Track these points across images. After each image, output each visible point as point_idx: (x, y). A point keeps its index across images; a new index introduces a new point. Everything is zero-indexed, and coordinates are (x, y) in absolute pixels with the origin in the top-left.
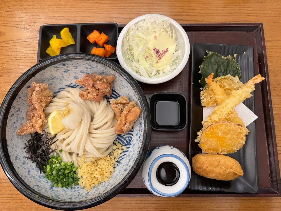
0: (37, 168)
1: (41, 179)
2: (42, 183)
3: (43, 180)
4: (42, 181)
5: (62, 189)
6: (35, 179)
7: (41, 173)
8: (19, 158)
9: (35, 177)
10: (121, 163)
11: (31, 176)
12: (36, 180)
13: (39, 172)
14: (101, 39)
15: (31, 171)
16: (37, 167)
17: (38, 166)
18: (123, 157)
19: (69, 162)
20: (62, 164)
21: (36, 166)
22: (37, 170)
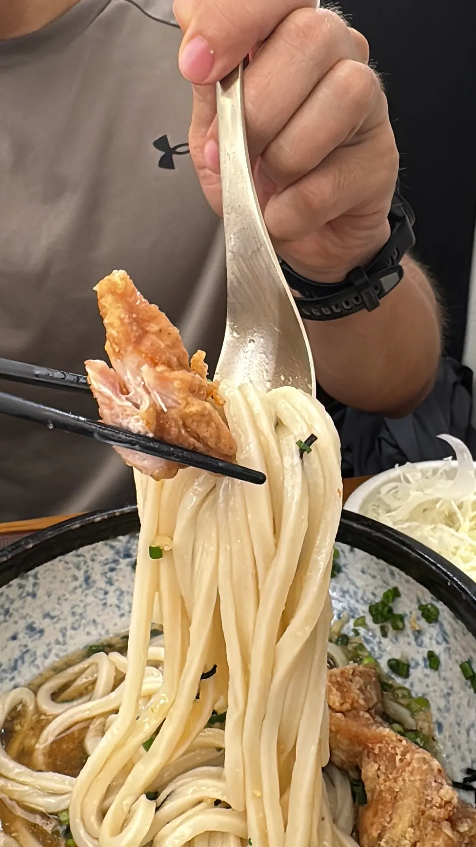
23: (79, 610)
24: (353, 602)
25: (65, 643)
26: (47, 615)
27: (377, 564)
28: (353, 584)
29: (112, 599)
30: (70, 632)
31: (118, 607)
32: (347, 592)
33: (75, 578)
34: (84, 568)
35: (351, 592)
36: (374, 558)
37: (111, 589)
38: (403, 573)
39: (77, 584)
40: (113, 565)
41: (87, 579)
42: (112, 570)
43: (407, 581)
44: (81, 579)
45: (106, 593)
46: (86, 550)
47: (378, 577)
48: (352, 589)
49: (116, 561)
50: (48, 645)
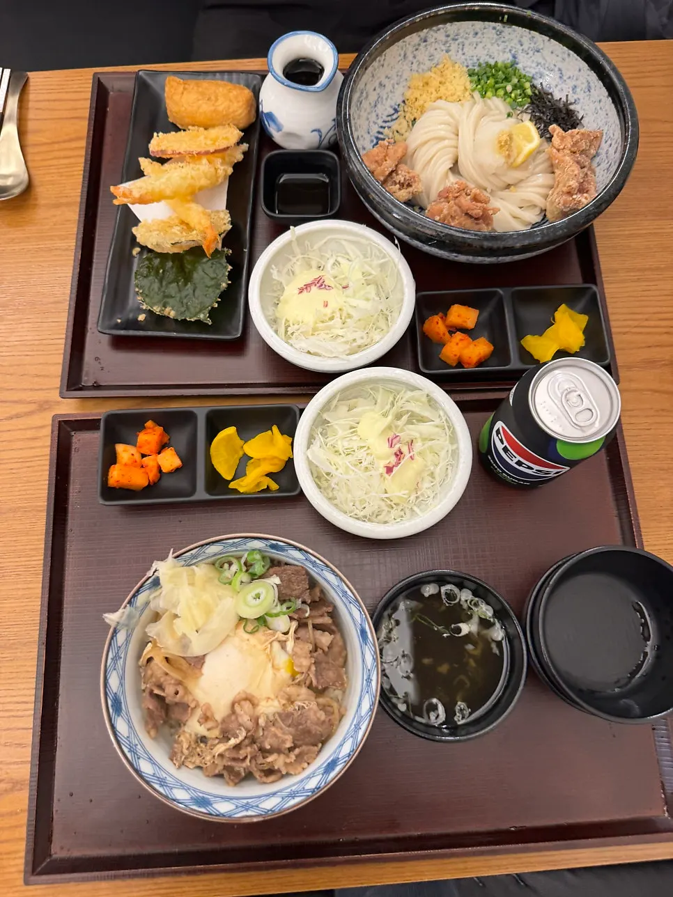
0: (550, 91)
1: (537, 70)
2: (533, 61)
3: (533, 71)
4: (535, 69)
5: (495, 60)
6: (547, 65)
7: (541, 84)
8: (585, 92)
9: (549, 70)
10: (391, 107)
11: (556, 69)
12: (544, 64)
13: (544, 84)
14: (457, 344)
15: (558, 80)
16: (551, 94)
17: (550, 97)
18: (389, 118)
19: (489, 98)
20: (501, 92)
21: (554, 94)
22: (550, 88)
23: (400, 74)
24: (542, 70)
25: (394, 92)
26: (387, 77)
27: (562, 49)
28: (544, 59)
29: (415, 66)
30: (396, 86)
31: (417, 71)
32: (540, 64)
33: (400, 55)
34: (404, 49)
35: (542, 63)
36: (561, 45)
37: (415, 61)
38: (575, 55)
39: (400, 58)
40: (417, 47)
41: (405, 55)
42: (417, 49)
43: (577, 59)
44: (403, 55)
45: (412, 63)
46: (407, 39)
47: (560, 56)
48: (543, 62)
49: (419, 45)
50: (387, 93)
